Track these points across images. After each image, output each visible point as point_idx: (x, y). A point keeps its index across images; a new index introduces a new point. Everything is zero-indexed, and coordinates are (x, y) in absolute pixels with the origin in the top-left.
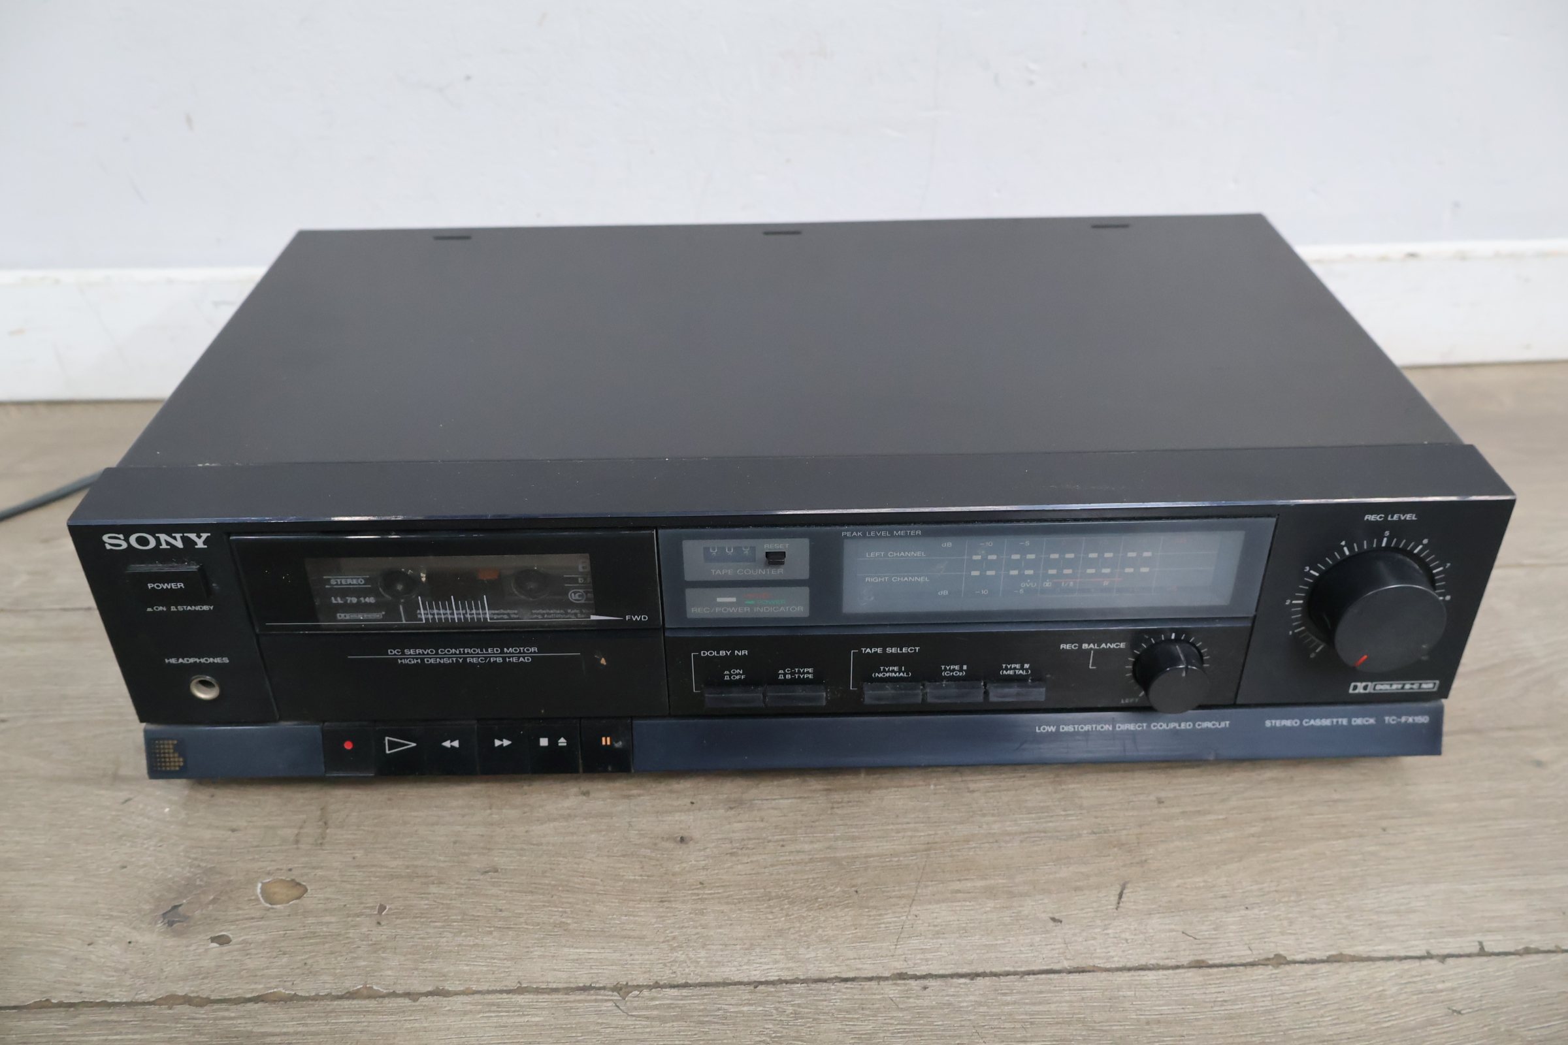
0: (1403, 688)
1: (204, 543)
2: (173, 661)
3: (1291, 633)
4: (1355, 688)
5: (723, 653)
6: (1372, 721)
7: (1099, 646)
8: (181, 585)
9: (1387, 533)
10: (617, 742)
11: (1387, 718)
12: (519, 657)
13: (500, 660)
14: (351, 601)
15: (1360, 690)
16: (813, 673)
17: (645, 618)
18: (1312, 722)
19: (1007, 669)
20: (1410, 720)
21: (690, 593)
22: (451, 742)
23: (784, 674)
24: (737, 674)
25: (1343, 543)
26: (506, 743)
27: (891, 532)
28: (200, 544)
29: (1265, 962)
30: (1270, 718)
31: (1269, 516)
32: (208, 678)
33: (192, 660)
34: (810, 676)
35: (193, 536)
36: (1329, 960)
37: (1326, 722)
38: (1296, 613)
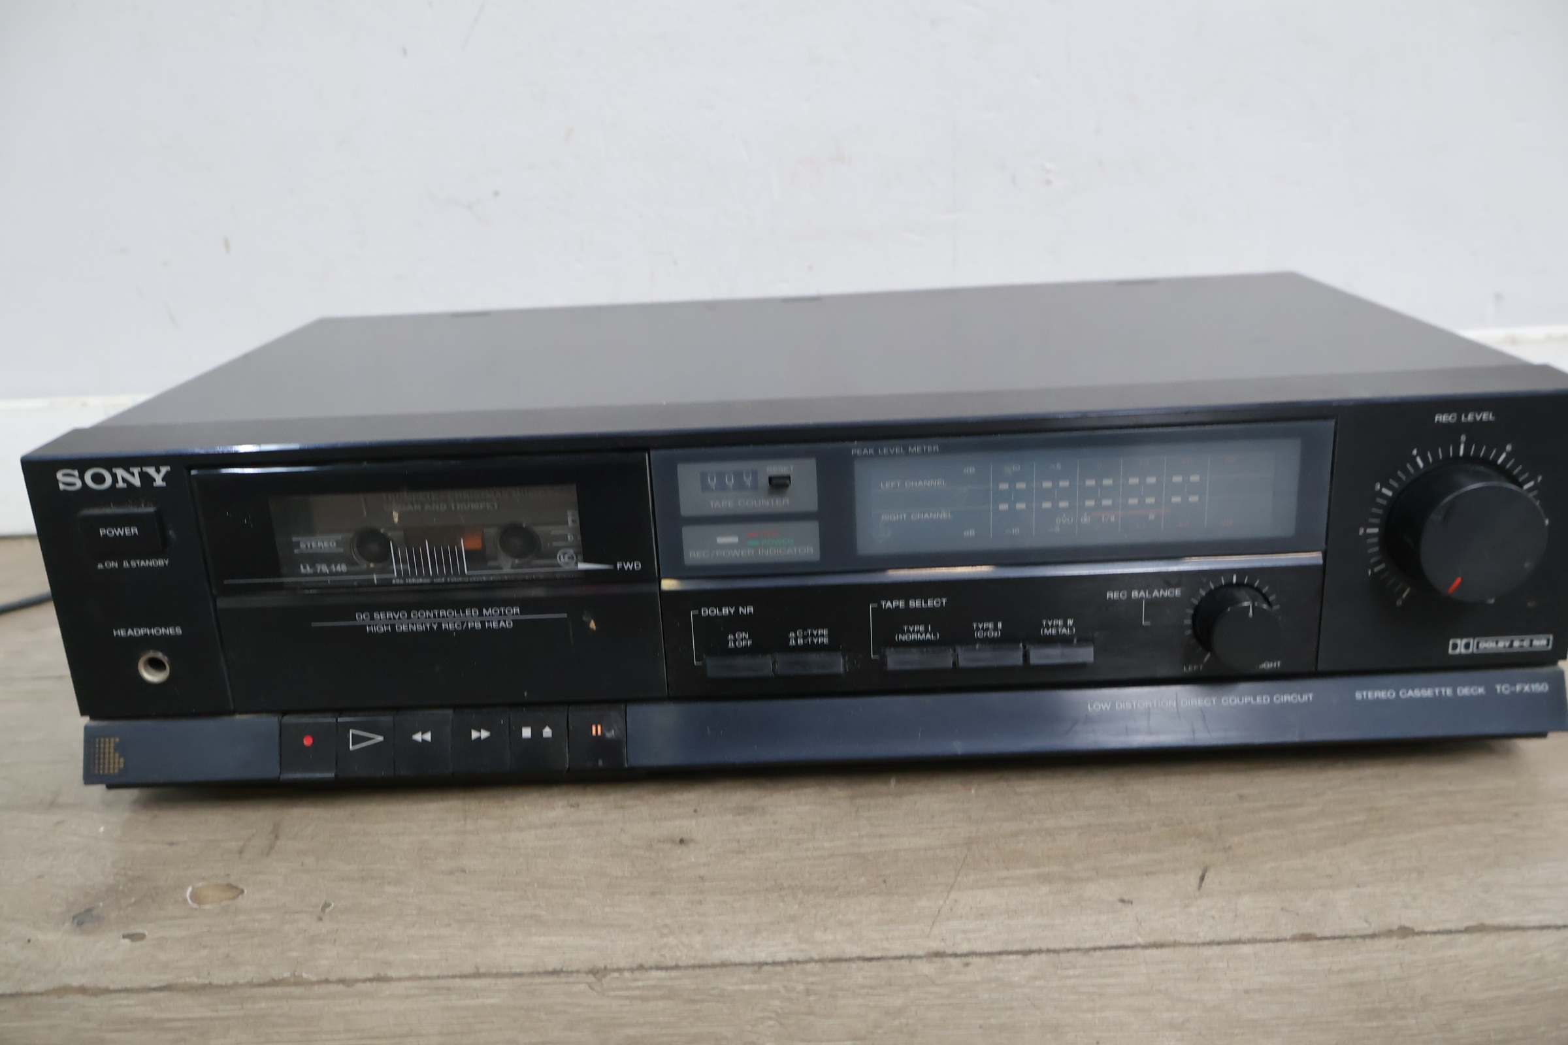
0: (1511, 645)
1: (163, 480)
2: (122, 633)
3: (1370, 572)
4: (1455, 646)
5: (725, 611)
6: (1481, 690)
8: (135, 530)
9: (1463, 438)
10: (609, 730)
11: (1498, 687)
13: (478, 625)
14: (321, 570)
15: (1461, 650)
16: (830, 636)
17: (638, 566)
18: (1410, 693)
19: (1048, 627)
20: (1527, 688)
21: (688, 533)
23: (796, 638)
25: (1415, 452)
26: (484, 734)
27: (906, 449)
28: (159, 482)
29: (1389, 933)
30: (1362, 689)
31: (1325, 418)
32: (160, 655)
33: (142, 632)
34: (825, 640)
35: (151, 471)
36: (1468, 930)
37: (1427, 693)
38: (1372, 545)
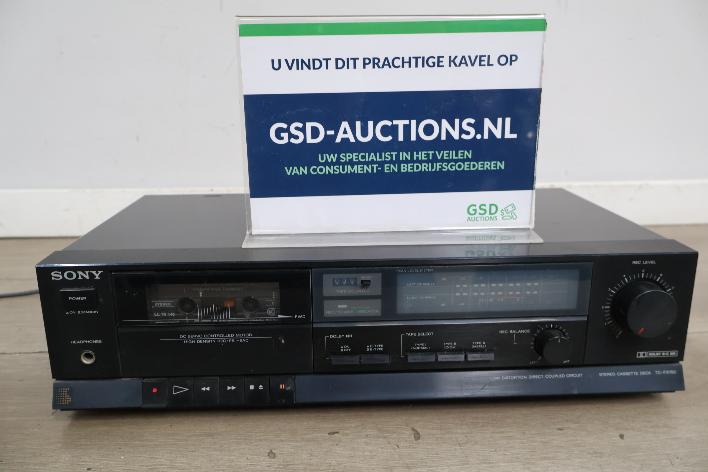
0: (661, 355)
1: (99, 276)
3: (606, 324)
4: (639, 355)
6: (649, 373)
7: (517, 331)
8: (85, 298)
10: (287, 387)
11: (656, 372)
12: (243, 339)
13: (233, 341)
14: (163, 315)
15: (642, 356)
16: (384, 347)
17: (304, 317)
18: (621, 374)
19: (475, 345)
20: (667, 372)
22: (206, 388)
23: (369, 348)
24: (347, 348)
26: (233, 388)
28: (97, 277)
32: (90, 352)
34: (382, 349)
35: (94, 272)
37: (628, 374)
38: (607, 313)
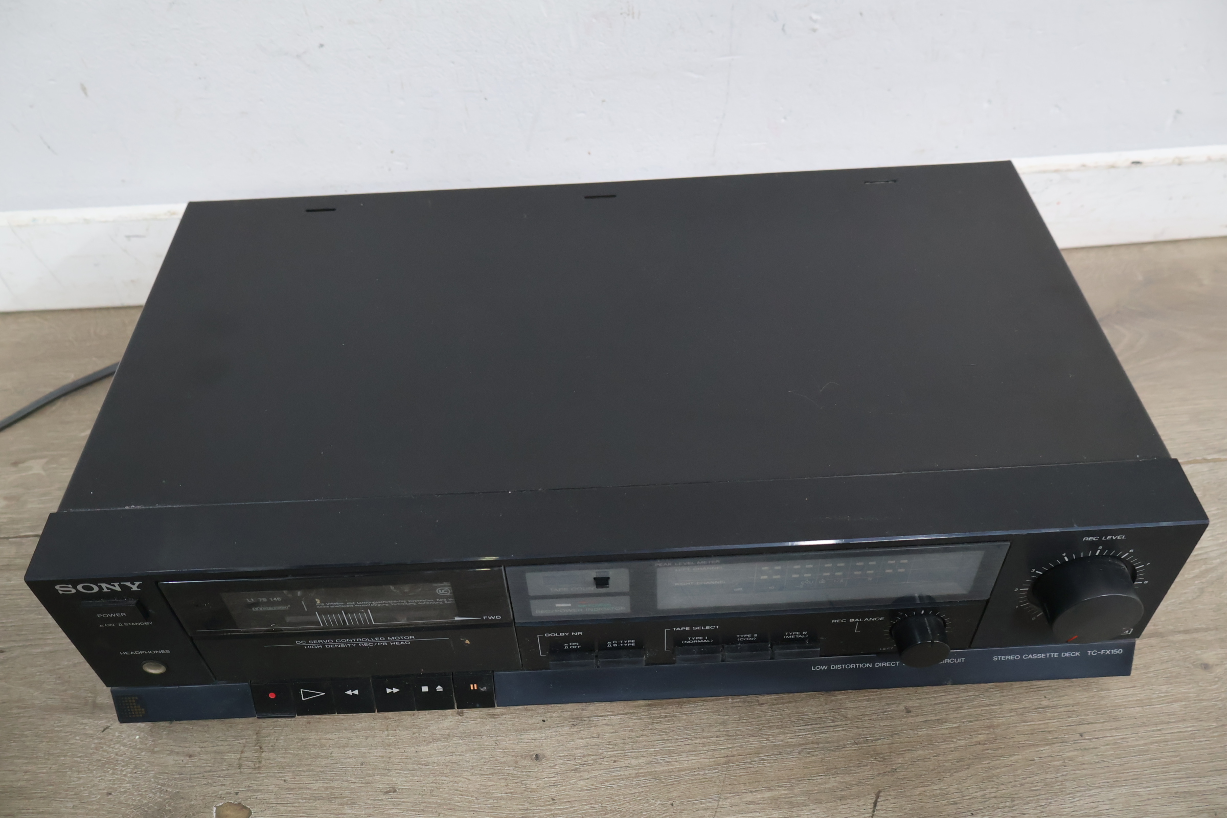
1: (138, 587)
2: (126, 653)
3: (1017, 607)
5: (562, 634)
6: (1077, 654)
7: (862, 619)
9: (1101, 547)
10: (482, 687)
12: (400, 642)
13: (385, 644)
16: (635, 643)
17: (499, 617)
18: (1030, 656)
19: (789, 635)
20: (1108, 652)
21: (534, 603)
22: (352, 691)
23: (612, 644)
24: (574, 645)
25: (1064, 554)
27: (695, 562)
28: (135, 589)
30: (997, 654)
31: (1006, 541)
32: (155, 662)
33: (141, 653)
37: (1042, 656)
38: (1023, 596)
